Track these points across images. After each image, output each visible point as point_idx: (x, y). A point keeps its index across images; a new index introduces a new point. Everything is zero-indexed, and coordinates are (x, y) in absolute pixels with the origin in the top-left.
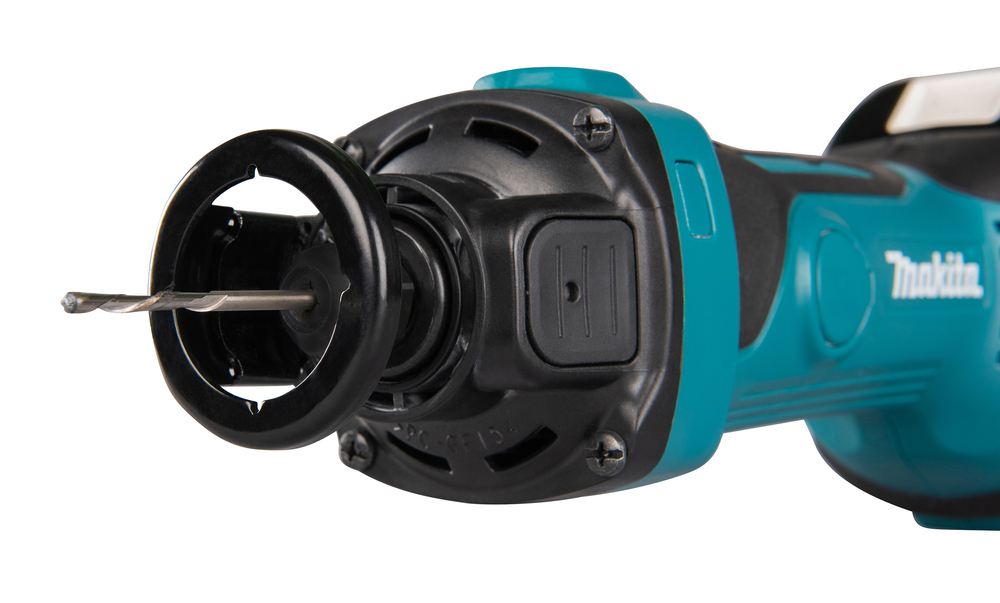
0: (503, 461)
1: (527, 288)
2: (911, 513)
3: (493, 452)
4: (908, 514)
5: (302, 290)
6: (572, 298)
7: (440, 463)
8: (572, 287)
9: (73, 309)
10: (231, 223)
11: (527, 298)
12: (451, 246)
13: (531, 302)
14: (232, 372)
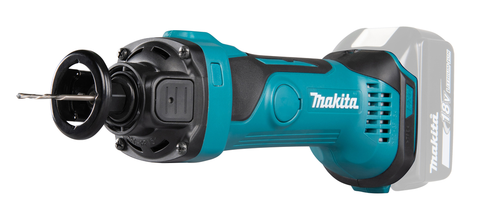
0: (155, 149)
1: (156, 98)
2: (350, 186)
3: (152, 146)
4: (350, 187)
5: (92, 95)
6: (171, 103)
7: (140, 149)
8: (172, 99)
9: (20, 98)
10: (78, 74)
11: (155, 101)
12: (137, 85)
13: (157, 103)
14: (75, 117)
